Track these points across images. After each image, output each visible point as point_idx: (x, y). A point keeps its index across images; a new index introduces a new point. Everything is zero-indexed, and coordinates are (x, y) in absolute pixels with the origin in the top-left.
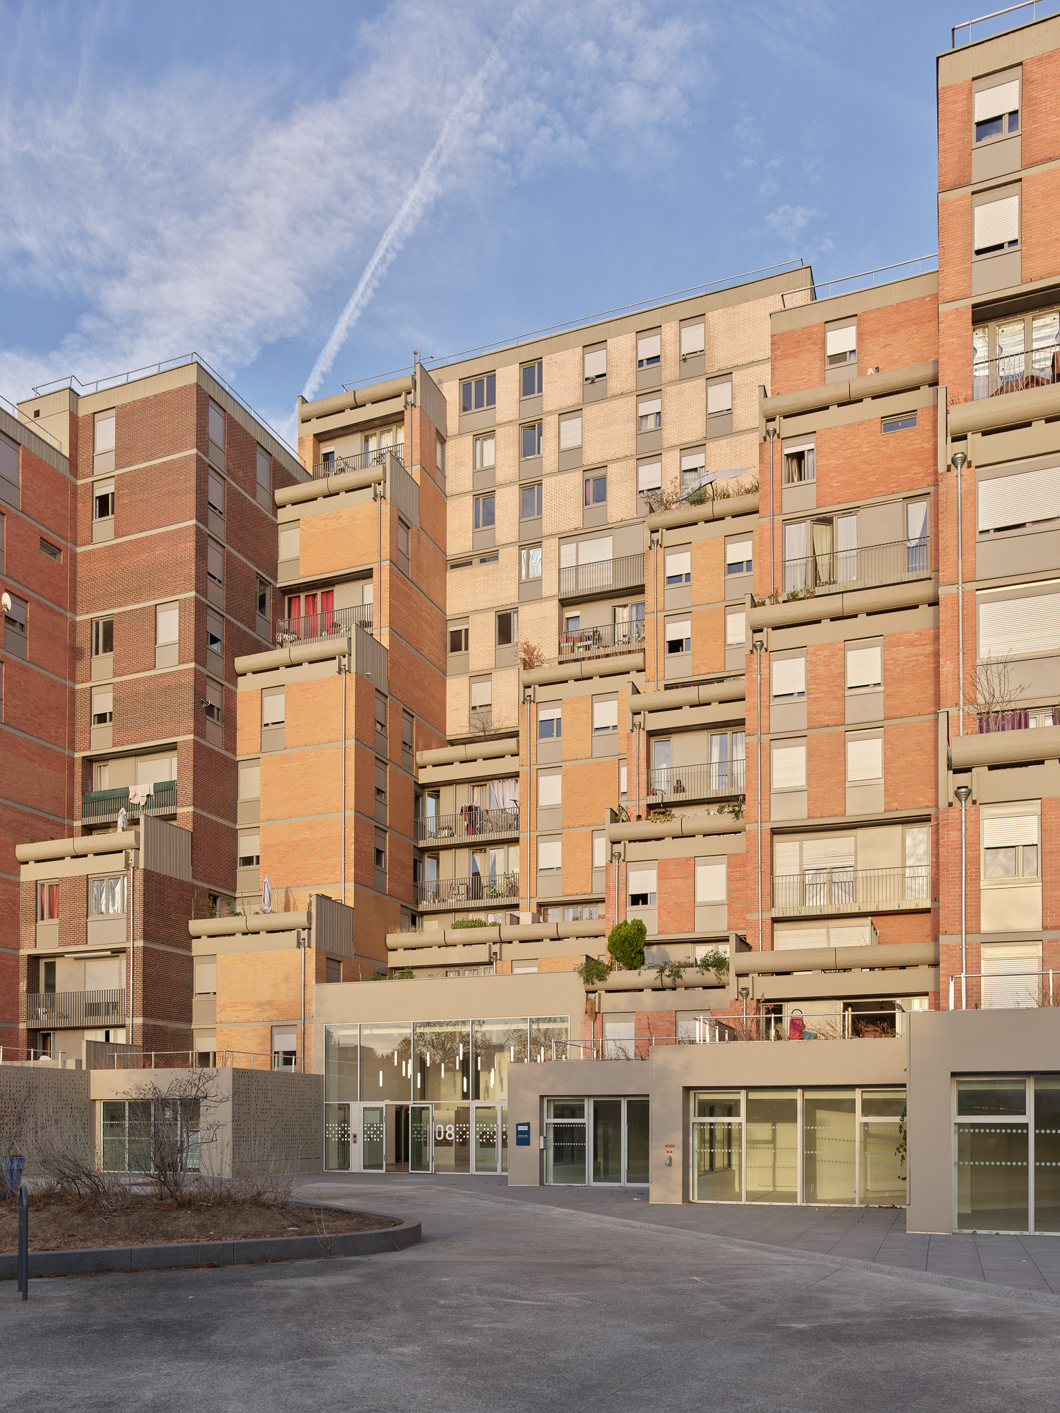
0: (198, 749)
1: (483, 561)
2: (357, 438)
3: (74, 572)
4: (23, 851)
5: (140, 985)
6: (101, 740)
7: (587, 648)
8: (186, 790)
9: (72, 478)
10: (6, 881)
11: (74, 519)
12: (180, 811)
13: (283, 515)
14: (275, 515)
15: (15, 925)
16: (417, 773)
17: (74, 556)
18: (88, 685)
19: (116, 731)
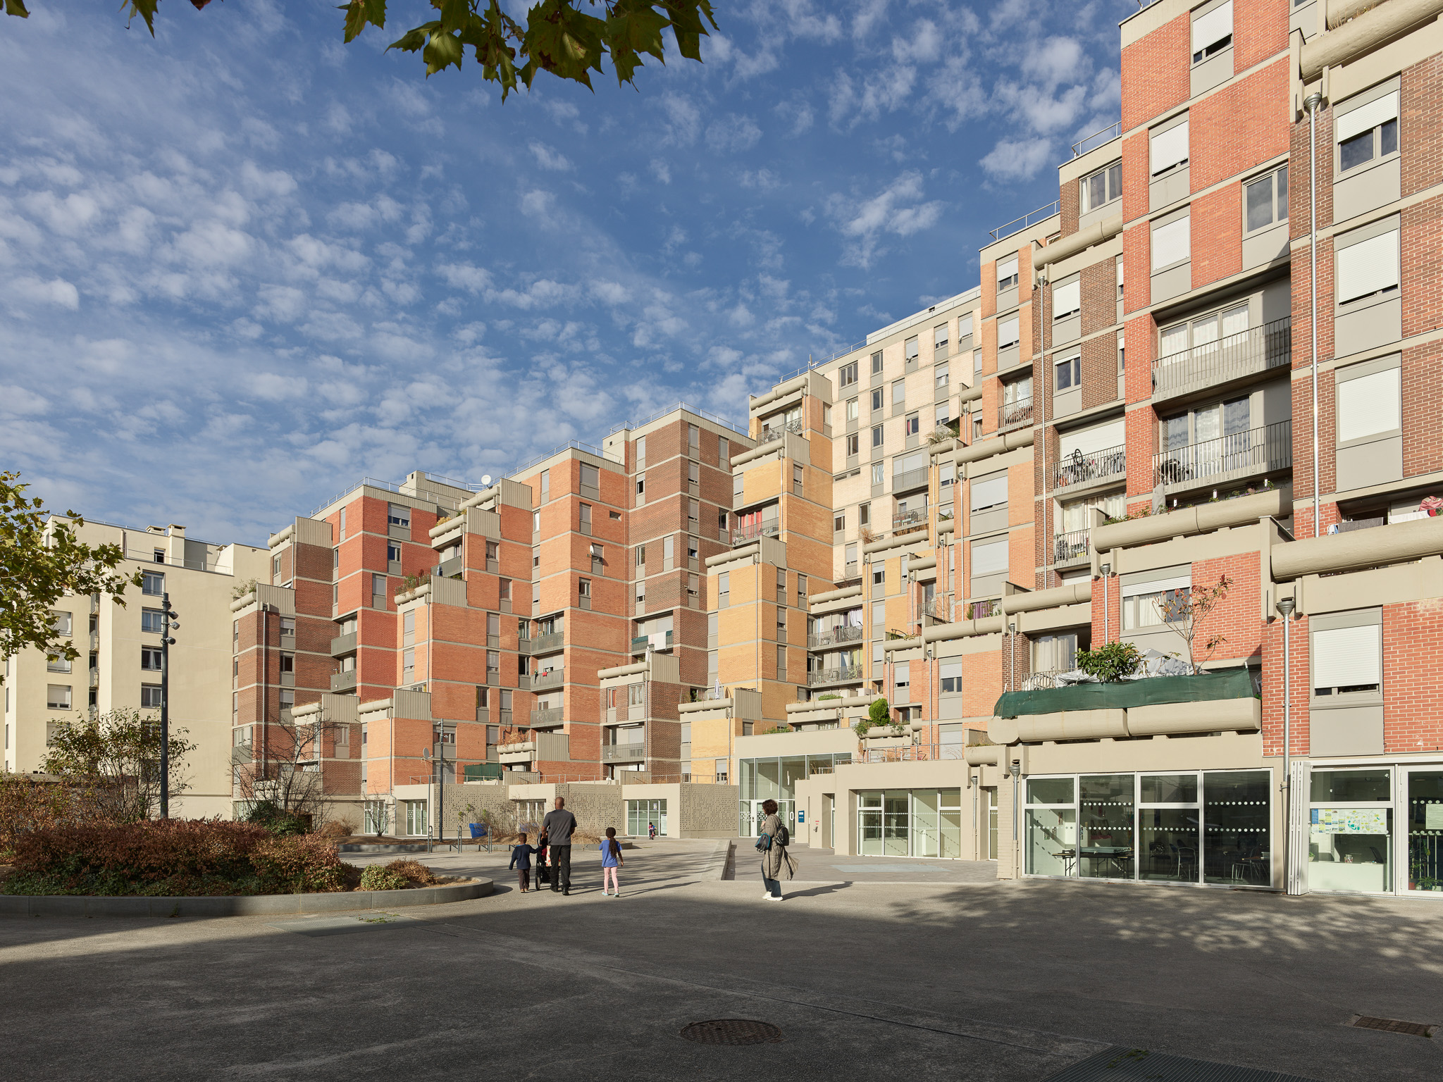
0: (682, 612)
1: (852, 475)
2: (782, 415)
3: (628, 523)
4: (601, 673)
5: (650, 741)
6: (640, 610)
7: (909, 522)
8: (677, 635)
9: (626, 475)
10: (593, 689)
11: (627, 496)
12: (674, 646)
13: (736, 471)
14: (731, 472)
15: (598, 711)
16: (809, 608)
17: (627, 515)
18: (634, 582)
19: (647, 605)
